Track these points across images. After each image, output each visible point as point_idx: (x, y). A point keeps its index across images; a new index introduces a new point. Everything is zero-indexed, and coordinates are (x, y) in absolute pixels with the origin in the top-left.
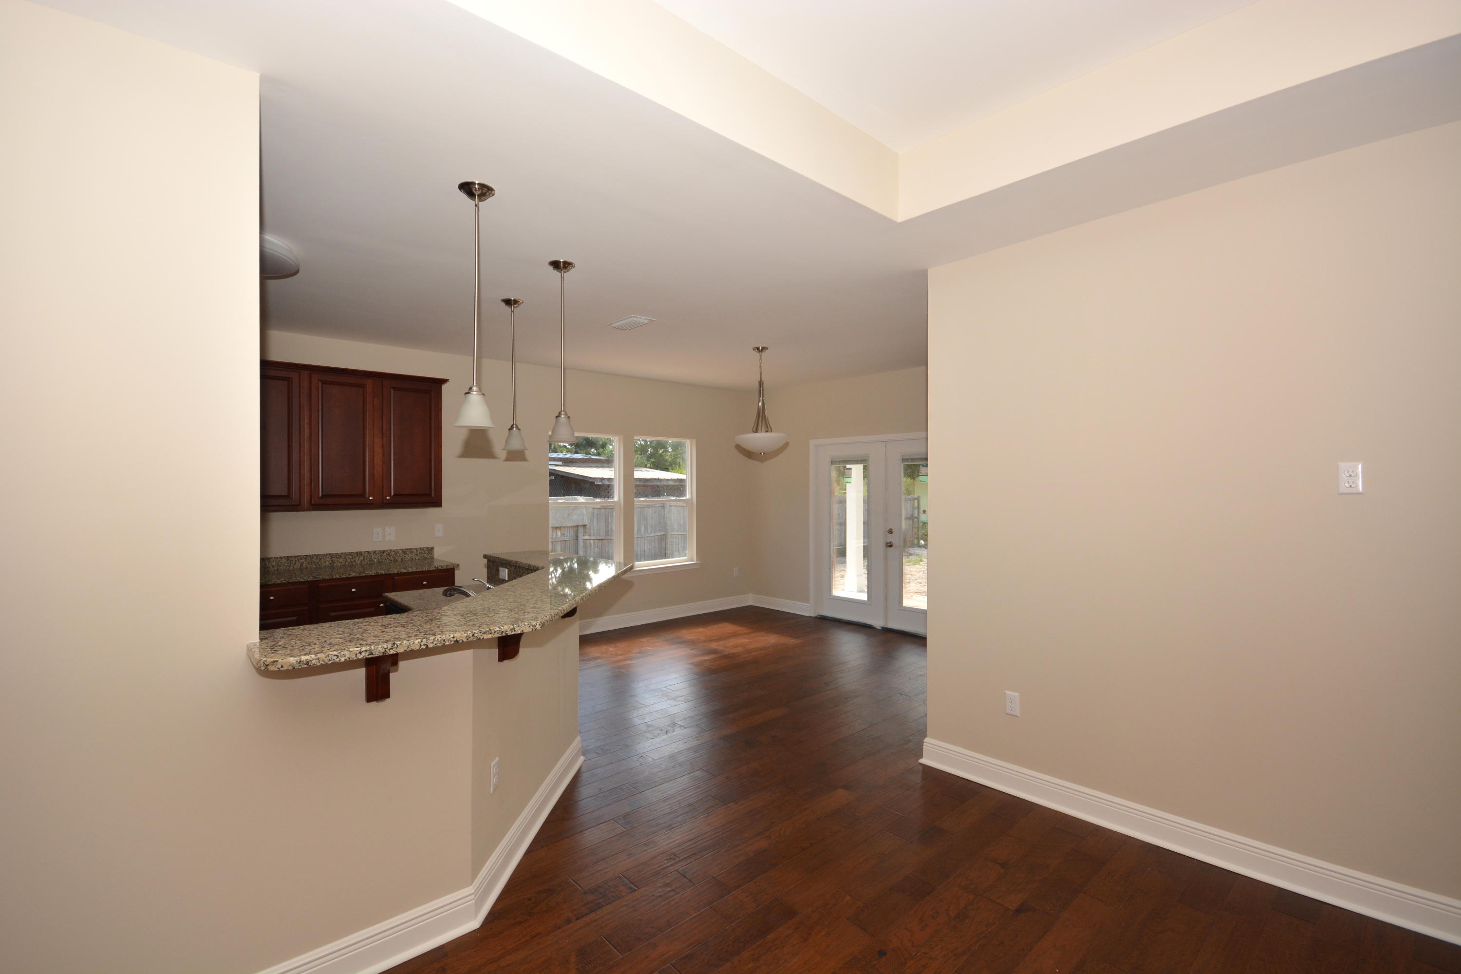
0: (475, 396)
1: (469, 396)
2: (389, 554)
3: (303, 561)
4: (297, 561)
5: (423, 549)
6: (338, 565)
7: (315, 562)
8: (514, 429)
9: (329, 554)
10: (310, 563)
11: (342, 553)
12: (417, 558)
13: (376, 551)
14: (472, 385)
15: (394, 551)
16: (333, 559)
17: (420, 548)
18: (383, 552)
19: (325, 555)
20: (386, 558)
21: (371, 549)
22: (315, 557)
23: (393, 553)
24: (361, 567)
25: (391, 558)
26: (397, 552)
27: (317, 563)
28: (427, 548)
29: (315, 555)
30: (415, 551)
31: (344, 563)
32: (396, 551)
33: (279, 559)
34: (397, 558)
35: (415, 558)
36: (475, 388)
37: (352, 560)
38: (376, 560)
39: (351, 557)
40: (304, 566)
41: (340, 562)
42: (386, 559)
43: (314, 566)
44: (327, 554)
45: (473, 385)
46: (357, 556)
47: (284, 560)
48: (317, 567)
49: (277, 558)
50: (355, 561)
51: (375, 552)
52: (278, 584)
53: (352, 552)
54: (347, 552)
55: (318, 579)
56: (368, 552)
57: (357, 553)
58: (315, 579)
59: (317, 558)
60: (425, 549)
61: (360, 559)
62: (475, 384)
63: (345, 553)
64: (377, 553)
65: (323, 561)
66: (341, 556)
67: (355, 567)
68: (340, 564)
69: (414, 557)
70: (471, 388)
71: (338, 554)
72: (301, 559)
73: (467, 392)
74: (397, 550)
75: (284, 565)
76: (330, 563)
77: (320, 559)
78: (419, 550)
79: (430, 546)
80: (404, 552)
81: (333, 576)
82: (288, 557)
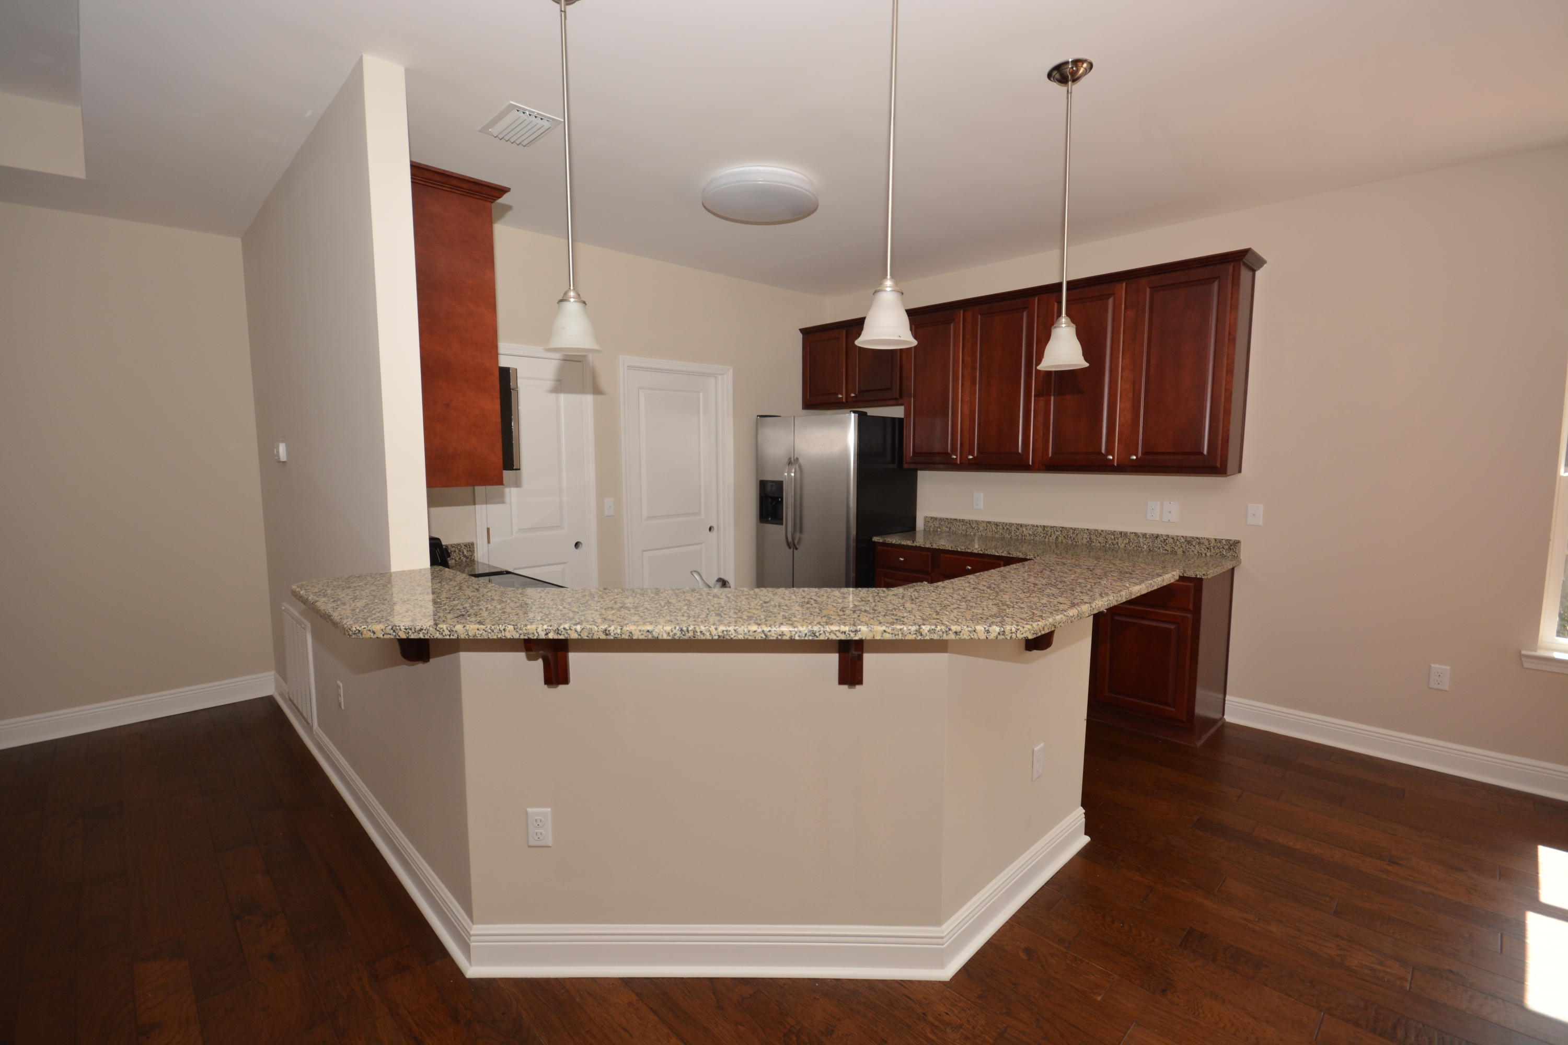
0: (572, 306)
1: (565, 304)
2: (1165, 540)
3: (1059, 533)
4: (1053, 533)
5: (1220, 541)
6: (1097, 545)
7: (1071, 537)
8: (1064, 325)
9: (1088, 529)
10: (1066, 537)
11: (1102, 531)
12: (1208, 554)
13: (1146, 534)
14: (568, 289)
15: (1173, 538)
16: (1092, 536)
17: (1216, 540)
18: (1157, 537)
19: (1083, 530)
20: (1160, 545)
21: (1140, 530)
22: (1071, 531)
23: (1171, 541)
24: (1125, 553)
25: (1168, 548)
26: (1177, 540)
27: (1074, 539)
28: (1227, 540)
29: (1071, 528)
30: (1206, 543)
31: (1104, 544)
32: (1175, 539)
33: (1036, 528)
34: (1176, 548)
35: (1206, 554)
36: (572, 294)
37: (1115, 542)
38: (1145, 547)
39: (1113, 537)
40: (1060, 540)
41: (1099, 542)
42: (1159, 548)
43: (1070, 542)
44: (1085, 529)
45: (570, 289)
46: (1121, 536)
47: (1040, 530)
48: (1072, 544)
49: (1034, 526)
50: (1117, 543)
51: (1144, 535)
52: (975, 553)
53: (1114, 531)
54: (1108, 529)
55: (1012, 556)
56: (1136, 534)
57: (1121, 533)
58: (1009, 555)
59: (1073, 533)
60: (1224, 541)
61: (1125, 542)
62: (572, 288)
63: (1106, 531)
64: (1148, 536)
65: (1080, 537)
66: (1101, 534)
67: (1117, 551)
68: (1099, 544)
69: (1203, 551)
70: (565, 294)
71: (1097, 530)
72: (1057, 531)
73: (561, 298)
74: (1177, 536)
75: (1040, 536)
76: (1088, 542)
77: (1077, 535)
78: (1213, 541)
79: (1233, 538)
80: (1189, 541)
81: (1027, 556)
82: (1044, 526)
